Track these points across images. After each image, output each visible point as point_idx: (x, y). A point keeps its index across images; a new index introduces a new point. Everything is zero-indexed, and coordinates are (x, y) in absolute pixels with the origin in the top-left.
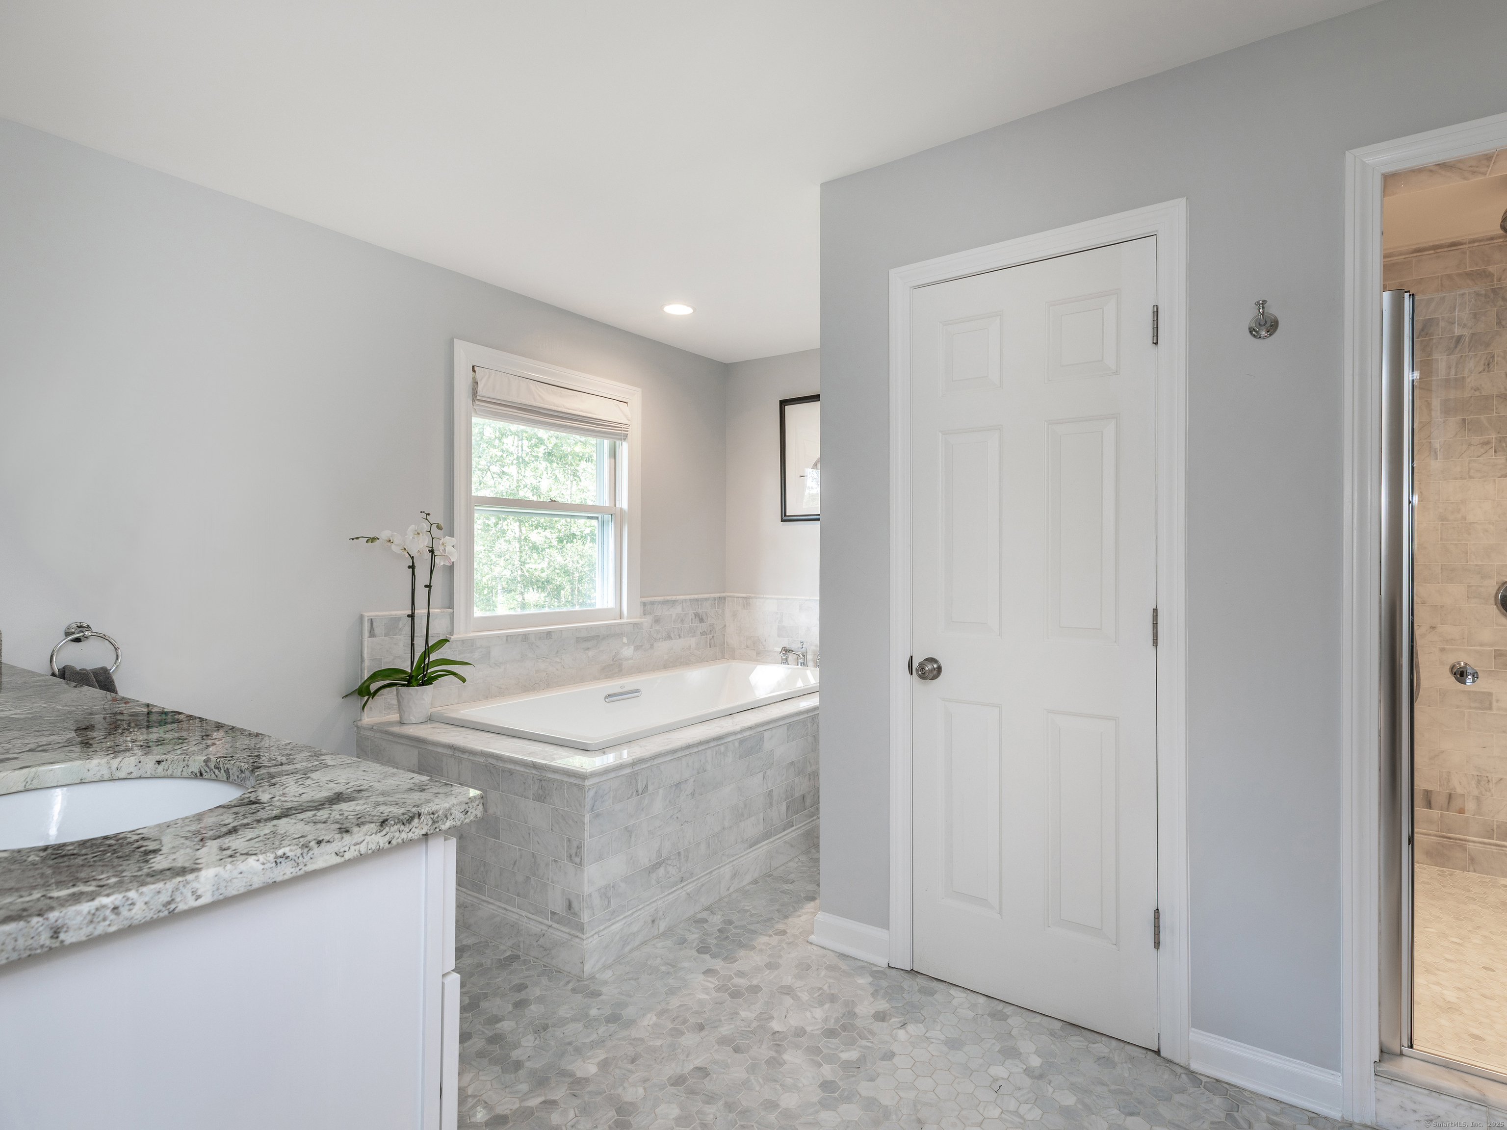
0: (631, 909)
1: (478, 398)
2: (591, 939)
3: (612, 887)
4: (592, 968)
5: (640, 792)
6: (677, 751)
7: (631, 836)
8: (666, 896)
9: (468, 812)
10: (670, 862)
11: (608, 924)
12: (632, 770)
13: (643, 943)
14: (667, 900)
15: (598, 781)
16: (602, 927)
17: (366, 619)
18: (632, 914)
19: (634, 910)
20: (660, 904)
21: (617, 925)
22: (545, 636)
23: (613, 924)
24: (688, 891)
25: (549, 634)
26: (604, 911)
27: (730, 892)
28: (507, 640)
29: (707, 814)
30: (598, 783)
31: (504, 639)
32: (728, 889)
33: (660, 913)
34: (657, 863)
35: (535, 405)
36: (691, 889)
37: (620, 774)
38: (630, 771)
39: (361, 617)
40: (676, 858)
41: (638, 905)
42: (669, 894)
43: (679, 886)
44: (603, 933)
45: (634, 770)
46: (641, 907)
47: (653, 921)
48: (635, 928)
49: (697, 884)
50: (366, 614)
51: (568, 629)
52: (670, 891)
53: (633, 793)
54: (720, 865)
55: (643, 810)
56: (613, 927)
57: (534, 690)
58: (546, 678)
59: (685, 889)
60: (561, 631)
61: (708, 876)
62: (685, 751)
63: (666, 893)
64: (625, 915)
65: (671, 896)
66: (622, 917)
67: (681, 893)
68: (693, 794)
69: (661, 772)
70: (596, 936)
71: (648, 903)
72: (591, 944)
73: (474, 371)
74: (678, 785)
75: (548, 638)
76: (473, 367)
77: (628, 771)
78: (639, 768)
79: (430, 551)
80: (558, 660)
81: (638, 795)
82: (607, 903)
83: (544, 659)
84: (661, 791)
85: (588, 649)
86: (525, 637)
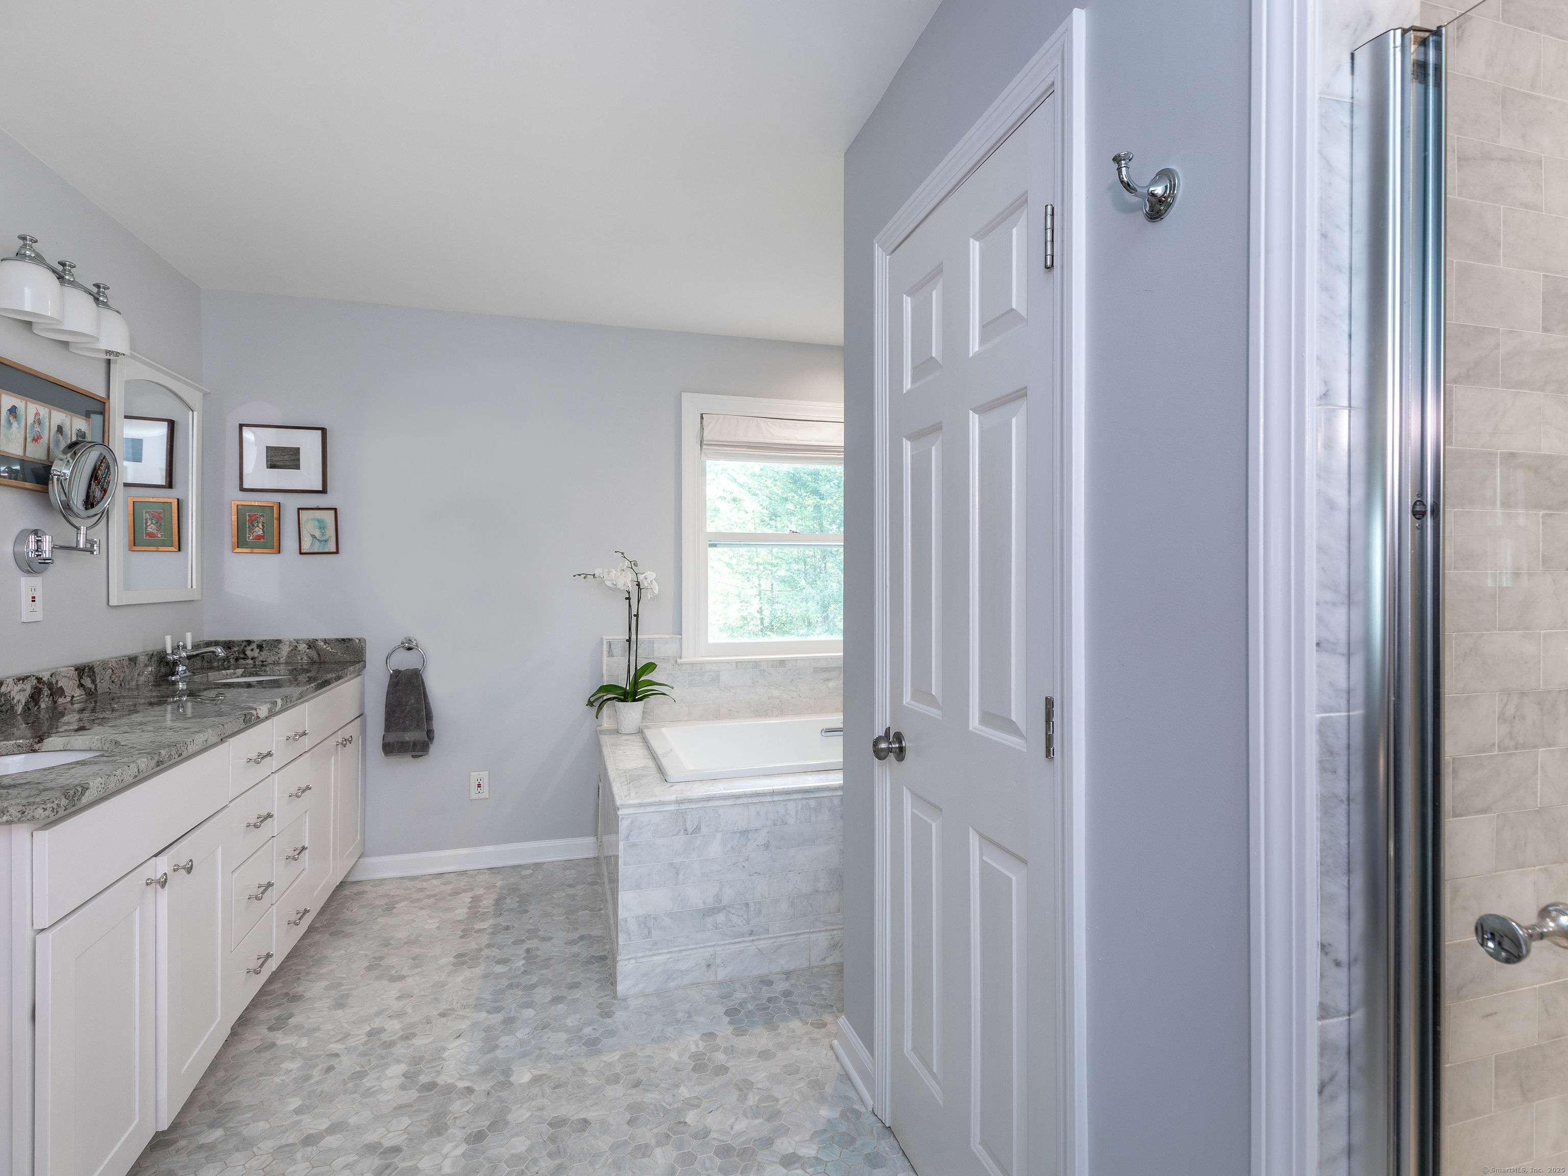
0: (679, 946)
1: (705, 442)
2: (626, 962)
3: (653, 918)
4: (627, 990)
5: (690, 831)
6: (741, 797)
7: (677, 874)
8: (728, 944)
9: (24, 812)
10: (733, 911)
11: (651, 953)
12: (678, 808)
13: (694, 984)
14: (728, 949)
15: (633, 812)
16: (640, 955)
17: (605, 642)
18: (680, 951)
19: (683, 948)
20: (718, 951)
21: (660, 957)
22: (778, 664)
23: (654, 955)
24: (760, 947)
25: (782, 662)
26: (644, 939)
27: (825, 963)
28: (736, 666)
29: (790, 871)
30: (634, 814)
31: (734, 665)
32: (824, 959)
33: (719, 961)
34: (714, 908)
35: (763, 442)
36: (764, 946)
37: (661, 810)
38: (674, 808)
39: (602, 639)
40: (742, 909)
41: (688, 945)
42: (731, 943)
43: (746, 939)
44: (641, 960)
45: (680, 808)
46: (691, 947)
47: (709, 966)
48: (683, 966)
49: (774, 942)
50: (604, 637)
51: (804, 659)
52: (733, 941)
53: (680, 831)
54: (811, 930)
55: (694, 849)
56: (655, 958)
57: (767, 715)
58: (780, 705)
59: (756, 943)
60: (796, 660)
61: (791, 938)
62: (753, 799)
63: (727, 942)
64: (670, 950)
65: (733, 946)
66: (665, 951)
67: (751, 946)
68: (767, 846)
69: (720, 815)
70: (633, 961)
71: (702, 945)
72: (626, 967)
73: (702, 418)
74: (744, 833)
75: (781, 666)
76: (702, 415)
77: (672, 807)
78: (687, 807)
79: (637, 585)
80: (793, 688)
81: (687, 834)
82: (647, 932)
83: (777, 686)
84: (719, 836)
85: (828, 680)
86: (756, 664)
